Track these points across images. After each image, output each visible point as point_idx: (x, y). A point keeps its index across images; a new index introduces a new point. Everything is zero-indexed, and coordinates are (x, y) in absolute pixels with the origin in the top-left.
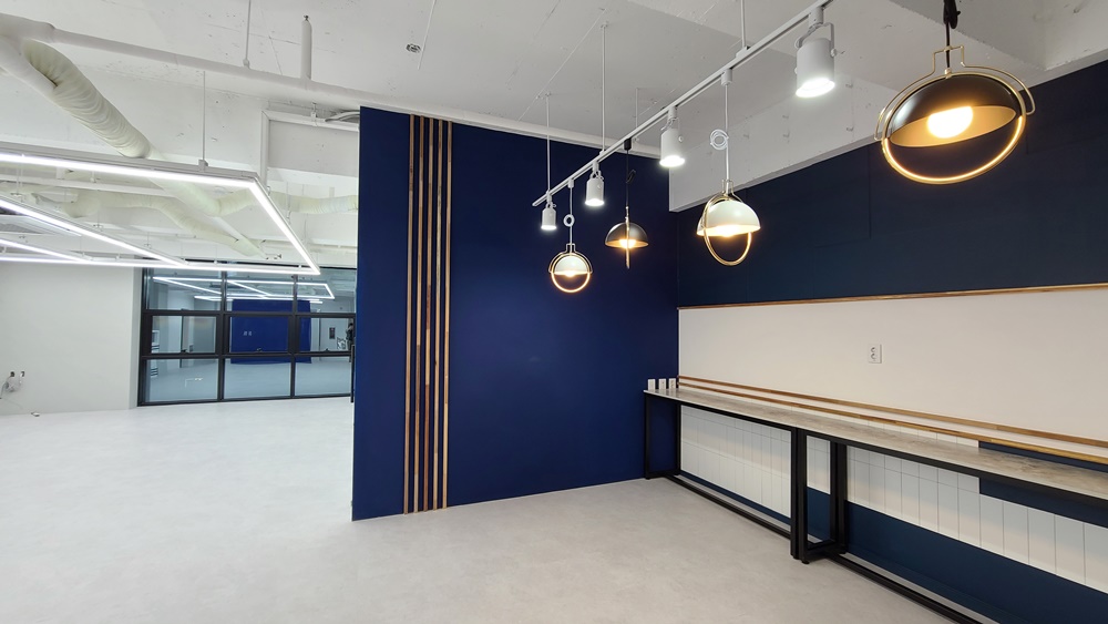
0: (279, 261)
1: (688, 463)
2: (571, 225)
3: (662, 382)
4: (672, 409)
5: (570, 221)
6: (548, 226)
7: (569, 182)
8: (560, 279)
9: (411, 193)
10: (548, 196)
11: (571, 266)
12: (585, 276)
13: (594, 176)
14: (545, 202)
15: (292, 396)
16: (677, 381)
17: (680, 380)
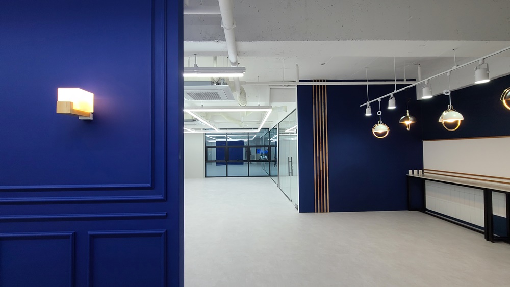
0: (248, 128)
1: (429, 206)
2: (380, 114)
3: (416, 172)
4: (421, 183)
5: (379, 113)
6: (368, 113)
7: (379, 99)
8: (376, 133)
9: (314, 106)
10: (368, 103)
11: (381, 129)
12: (386, 132)
13: (391, 99)
14: (367, 105)
15: (249, 176)
16: (423, 171)
17: (425, 171)
